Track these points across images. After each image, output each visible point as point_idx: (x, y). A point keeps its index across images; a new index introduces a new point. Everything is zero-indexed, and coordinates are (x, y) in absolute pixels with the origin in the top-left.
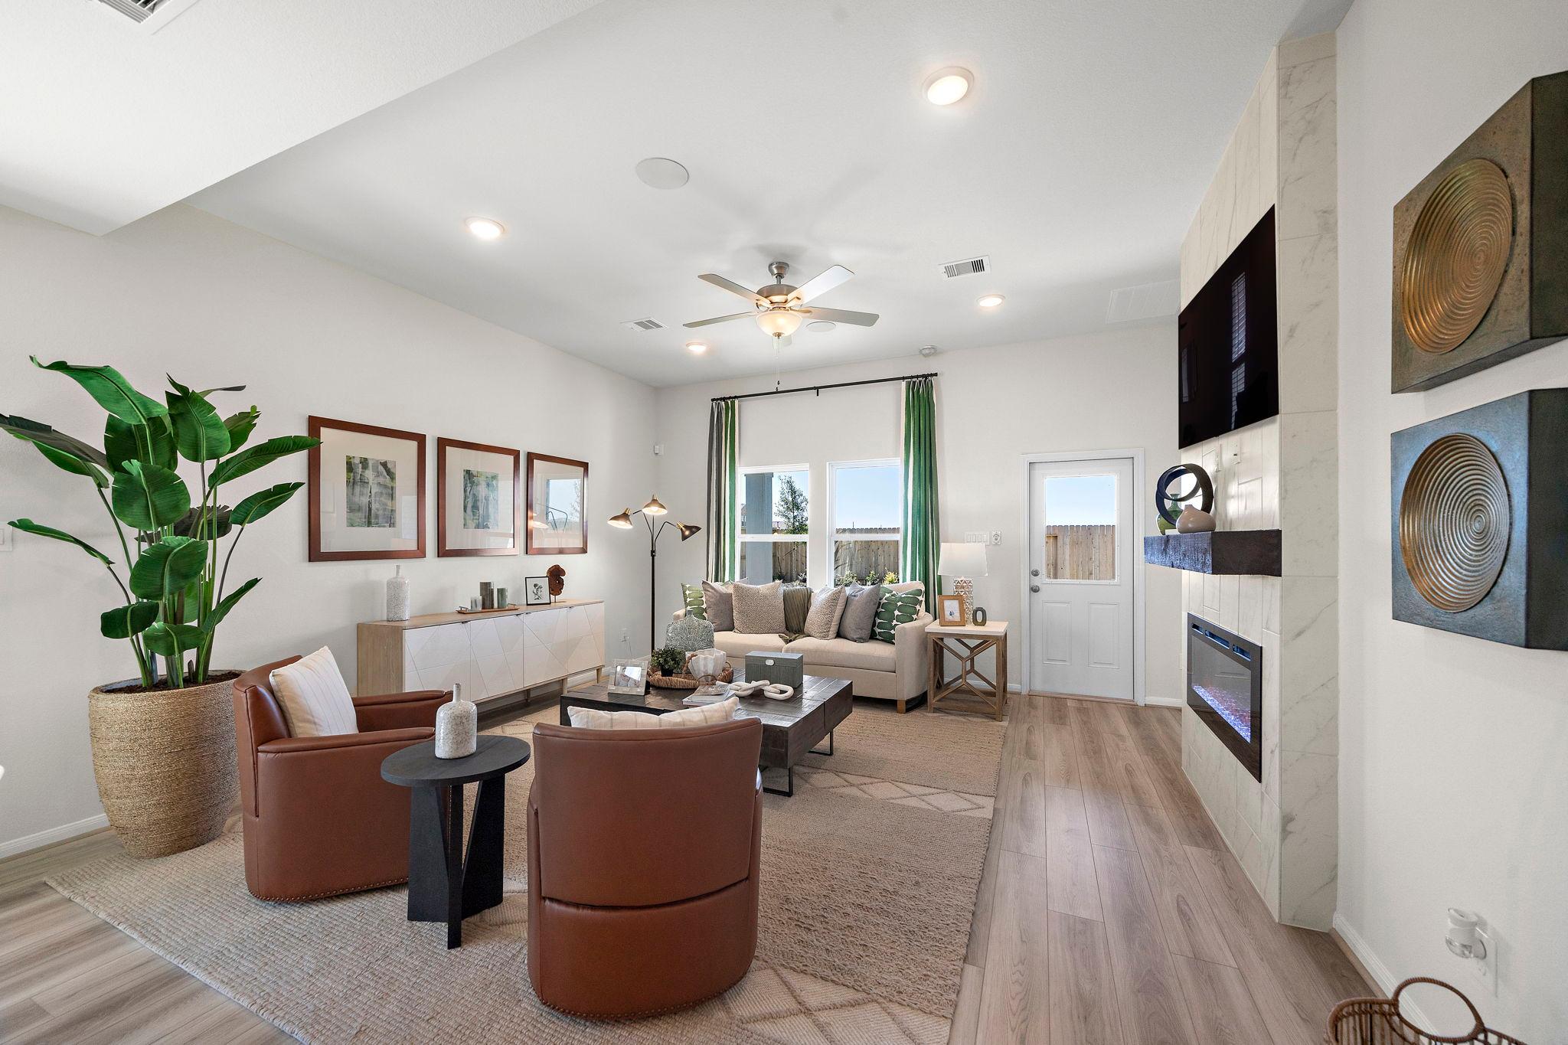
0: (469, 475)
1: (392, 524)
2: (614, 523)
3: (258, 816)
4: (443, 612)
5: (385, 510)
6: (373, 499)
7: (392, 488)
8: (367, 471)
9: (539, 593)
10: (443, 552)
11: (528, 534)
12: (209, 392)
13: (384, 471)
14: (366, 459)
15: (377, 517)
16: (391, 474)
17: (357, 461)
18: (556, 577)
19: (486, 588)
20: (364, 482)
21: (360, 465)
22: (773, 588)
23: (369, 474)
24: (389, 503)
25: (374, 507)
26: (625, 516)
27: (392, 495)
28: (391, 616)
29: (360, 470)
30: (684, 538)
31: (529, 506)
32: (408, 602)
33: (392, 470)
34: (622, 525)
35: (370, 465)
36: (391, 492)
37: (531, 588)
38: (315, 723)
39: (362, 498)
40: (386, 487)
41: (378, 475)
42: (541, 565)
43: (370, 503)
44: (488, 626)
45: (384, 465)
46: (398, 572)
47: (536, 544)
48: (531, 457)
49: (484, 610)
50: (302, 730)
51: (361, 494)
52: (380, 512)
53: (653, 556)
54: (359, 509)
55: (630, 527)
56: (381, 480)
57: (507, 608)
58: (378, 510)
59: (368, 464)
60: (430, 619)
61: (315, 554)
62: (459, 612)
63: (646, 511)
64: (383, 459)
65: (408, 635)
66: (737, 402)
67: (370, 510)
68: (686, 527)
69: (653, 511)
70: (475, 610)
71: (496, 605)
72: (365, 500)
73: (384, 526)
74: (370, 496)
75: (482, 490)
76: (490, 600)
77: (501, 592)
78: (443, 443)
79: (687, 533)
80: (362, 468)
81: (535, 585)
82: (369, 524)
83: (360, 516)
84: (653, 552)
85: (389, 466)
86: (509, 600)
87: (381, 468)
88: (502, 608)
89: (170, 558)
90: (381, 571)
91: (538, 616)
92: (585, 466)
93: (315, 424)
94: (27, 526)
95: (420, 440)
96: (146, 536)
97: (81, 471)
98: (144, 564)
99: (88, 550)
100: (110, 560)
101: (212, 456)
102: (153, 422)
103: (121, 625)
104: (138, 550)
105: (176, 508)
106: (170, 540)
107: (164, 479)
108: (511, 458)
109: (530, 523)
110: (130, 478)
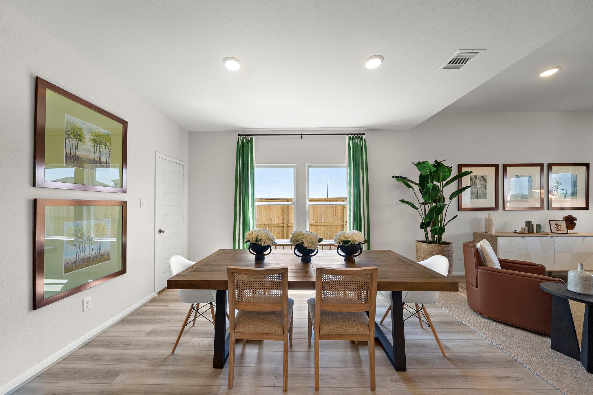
0: (518, 177)
1: (485, 198)
3: (477, 288)
4: (506, 231)
5: (483, 193)
6: (479, 189)
7: (486, 185)
8: (477, 180)
9: (559, 228)
11: (549, 201)
12: (442, 161)
13: (482, 179)
14: (476, 176)
15: (480, 196)
16: (485, 180)
17: (473, 177)
19: (529, 223)
20: (475, 184)
21: (474, 178)
23: (477, 181)
24: (484, 190)
25: (479, 192)
27: (486, 187)
28: (487, 231)
29: (474, 180)
31: (549, 188)
32: (494, 227)
33: (485, 179)
35: (478, 178)
36: (485, 187)
37: (553, 225)
38: (494, 264)
39: (475, 190)
40: (483, 185)
41: (481, 181)
42: (560, 215)
43: (478, 191)
44: (532, 240)
45: (483, 177)
46: (489, 215)
47: (555, 205)
48: (549, 166)
49: (528, 233)
51: (475, 188)
52: (481, 194)
54: (474, 193)
56: (481, 183)
57: (542, 233)
58: (480, 193)
59: (477, 178)
61: (460, 208)
62: (514, 232)
64: (482, 175)
65: (499, 239)
67: (478, 193)
70: (524, 232)
71: (535, 231)
72: (476, 190)
73: (483, 199)
74: (478, 189)
76: (532, 229)
77: (538, 226)
78: (505, 167)
80: (475, 179)
81: (556, 224)
82: (477, 198)
83: (474, 196)
85: (484, 177)
86: (543, 230)
87: (481, 178)
88: (539, 233)
89: (436, 209)
90: (484, 215)
92: (588, 166)
93: (460, 167)
94: (403, 201)
95: (496, 166)
96: (429, 203)
97: (411, 187)
98: (431, 211)
99: (414, 207)
100: (420, 210)
101: (443, 180)
102: (430, 173)
103: (423, 226)
104: (428, 208)
105: (436, 195)
106: (434, 204)
107: (435, 188)
108: (539, 168)
109: (550, 196)
110: (428, 188)
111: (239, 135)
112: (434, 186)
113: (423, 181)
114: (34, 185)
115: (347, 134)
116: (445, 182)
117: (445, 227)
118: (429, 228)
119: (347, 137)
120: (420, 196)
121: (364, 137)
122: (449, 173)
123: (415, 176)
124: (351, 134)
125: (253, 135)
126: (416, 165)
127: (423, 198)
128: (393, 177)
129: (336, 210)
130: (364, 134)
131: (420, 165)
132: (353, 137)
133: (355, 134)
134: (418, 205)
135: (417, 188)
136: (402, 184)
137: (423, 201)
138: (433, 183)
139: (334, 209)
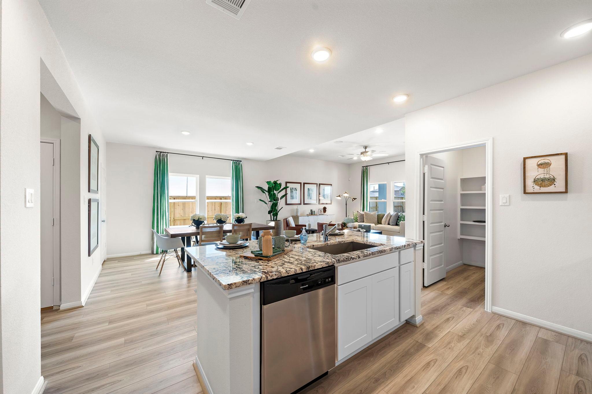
0: (309, 189)
1: (296, 199)
2: (337, 198)
4: (305, 214)
5: (295, 196)
10: (304, 204)
11: (319, 200)
12: (277, 181)
18: (325, 209)
19: (311, 210)
20: (292, 192)
21: (292, 189)
22: (374, 213)
26: (339, 196)
27: (296, 193)
28: (296, 214)
30: (353, 201)
31: (319, 194)
33: (296, 189)
34: (339, 198)
35: (294, 189)
37: (320, 211)
39: (292, 194)
42: (322, 207)
44: (311, 217)
46: (298, 207)
47: (321, 202)
48: (320, 184)
50: (291, 226)
53: (346, 205)
54: (292, 196)
55: (341, 199)
56: (295, 191)
60: (302, 215)
61: (287, 204)
62: (307, 215)
63: (344, 195)
65: (300, 218)
66: (368, 167)
68: (353, 198)
69: (346, 195)
70: (310, 214)
74: (294, 194)
75: (310, 192)
76: (312, 213)
77: (314, 211)
78: (304, 184)
79: (354, 200)
82: (293, 199)
84: (346, 204)
86: (315, 213)
88: (314, 215)
89: (275, 204)
90: (295, 207)
91: (321, 216)
92: (331, 185)
93: (287, 183)
94: (260, 200)
95: (301, 183)
96: (272, 201)
97: (264, 193)
98: (273, 205)
99: (266, 203)
100: (268, 204)
101: (278, 191)
102: (273, 186)
103: (270, 212)
104: (271, 203)
105: (275, 198)
106: (274, 202)
107: (274, 194)
108: (316, 185)
109: (320, 198)
110: (271, 194)
111: (157, 152)
112: (274, 193)
113: (270, 190)
114: (89, 191)
115: (232, 160)
116: (279, 191)
117: (278, 212)
118: (272, 214)
119: (232, 162)
120: (268, 197)
121: (241, 163)
122: (280, 187)
123: (266, 187)
124: (234, 160)
125: (168, 153)
126: (267, 182)
127: (270, 198)
128: (256, 187)
129: (215, 206)
130: (241, 161)
131: (268, 183)
132: (235, 162)
133: (236, 161)
134: (267, 203)
135: (267, 193)
136: (260, 190)
137: (270, 200)
138: (273, 192)
139: (214, 205)
